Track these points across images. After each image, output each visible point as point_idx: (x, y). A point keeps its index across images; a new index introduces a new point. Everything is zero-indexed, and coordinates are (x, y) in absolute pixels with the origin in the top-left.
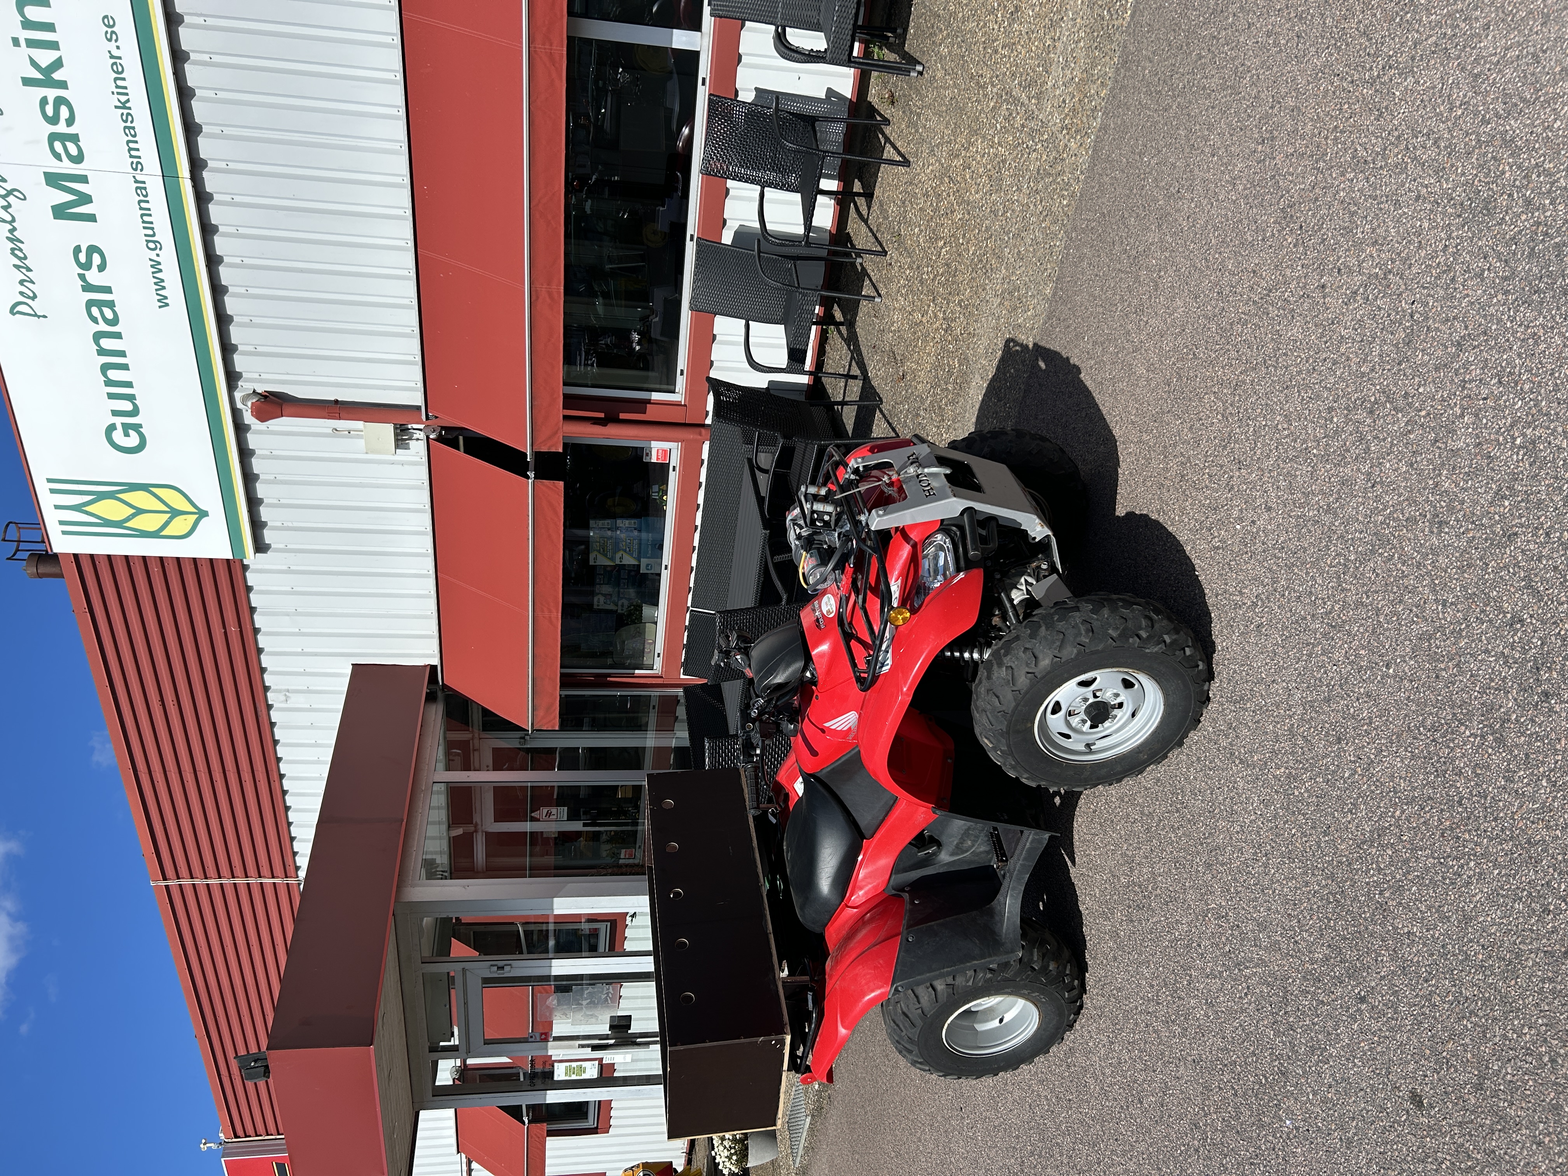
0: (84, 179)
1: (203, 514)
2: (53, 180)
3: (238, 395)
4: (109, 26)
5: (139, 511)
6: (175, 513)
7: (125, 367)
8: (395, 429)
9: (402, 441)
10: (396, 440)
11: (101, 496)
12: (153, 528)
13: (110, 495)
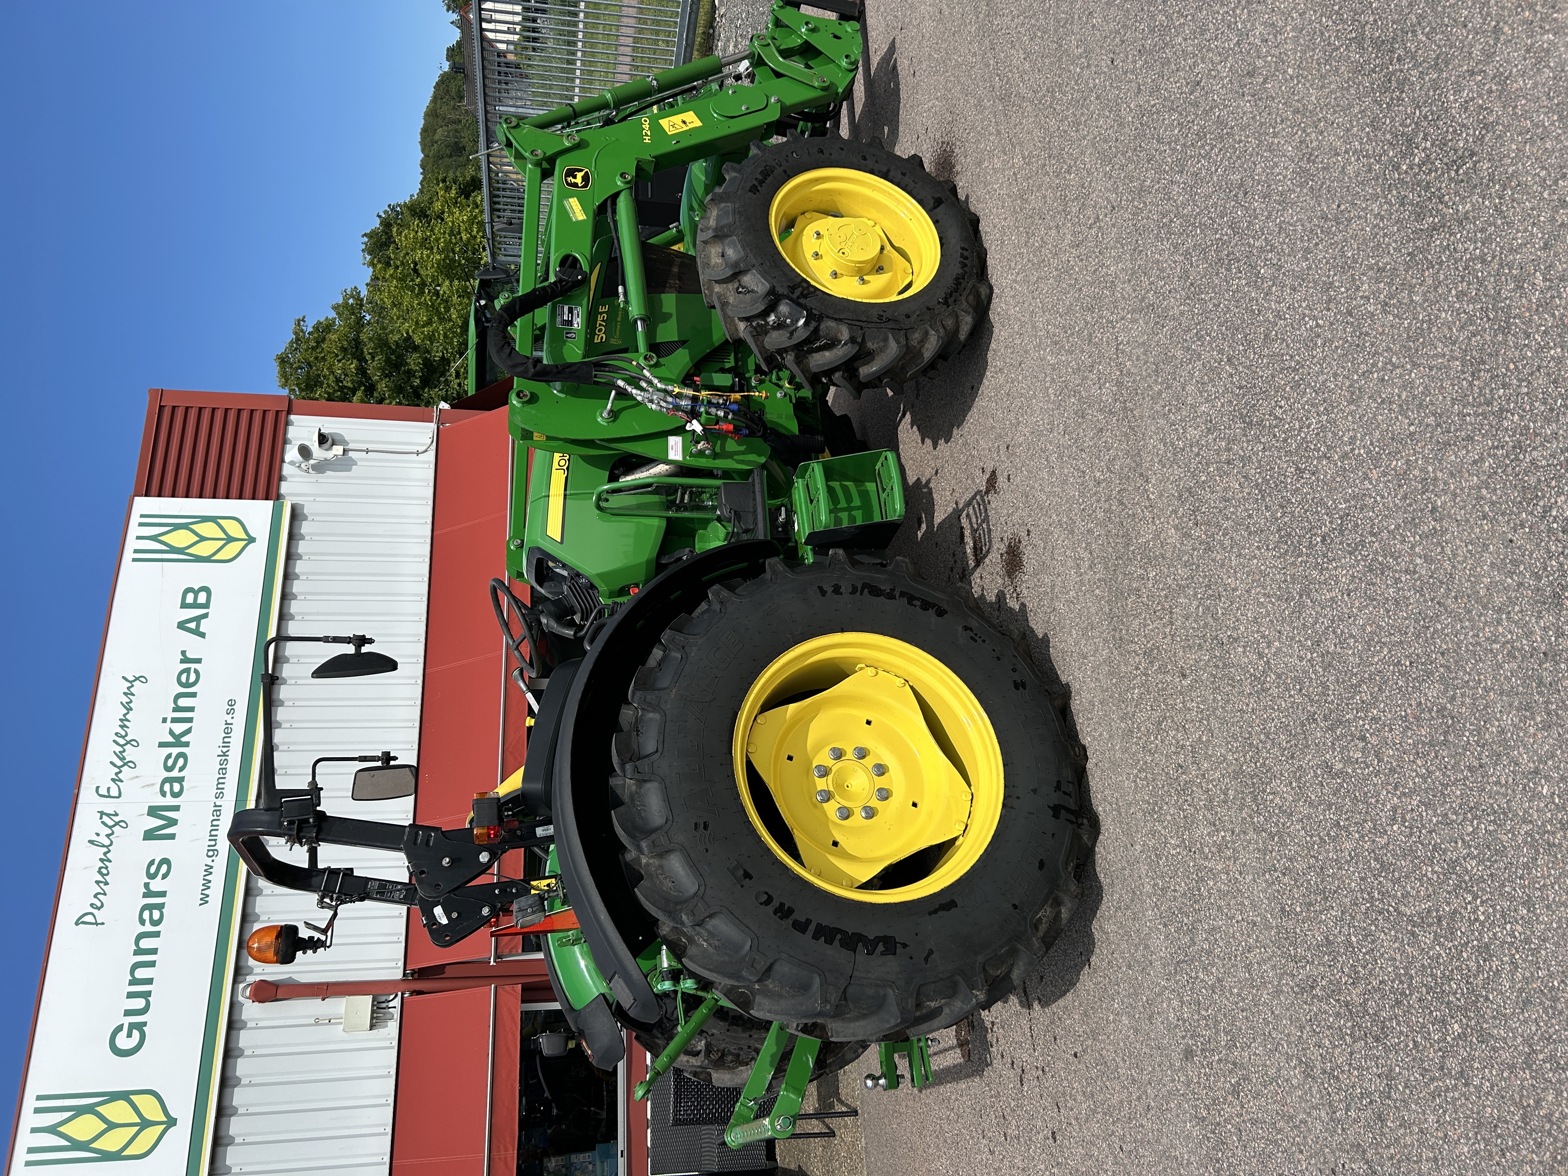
0: (176, 808)
1: (171, 1122)
2: (153, 811)
3: (241, 987)
4: (231, 705)
5: (111, 1126)
6: (145, 1124)
7: (152, 964)
8: (373, 1005)
9: (377, 1018)
10: (372, 1018)
11: (80, 1111)
12: (114, 1148)
13: (90, 1110)
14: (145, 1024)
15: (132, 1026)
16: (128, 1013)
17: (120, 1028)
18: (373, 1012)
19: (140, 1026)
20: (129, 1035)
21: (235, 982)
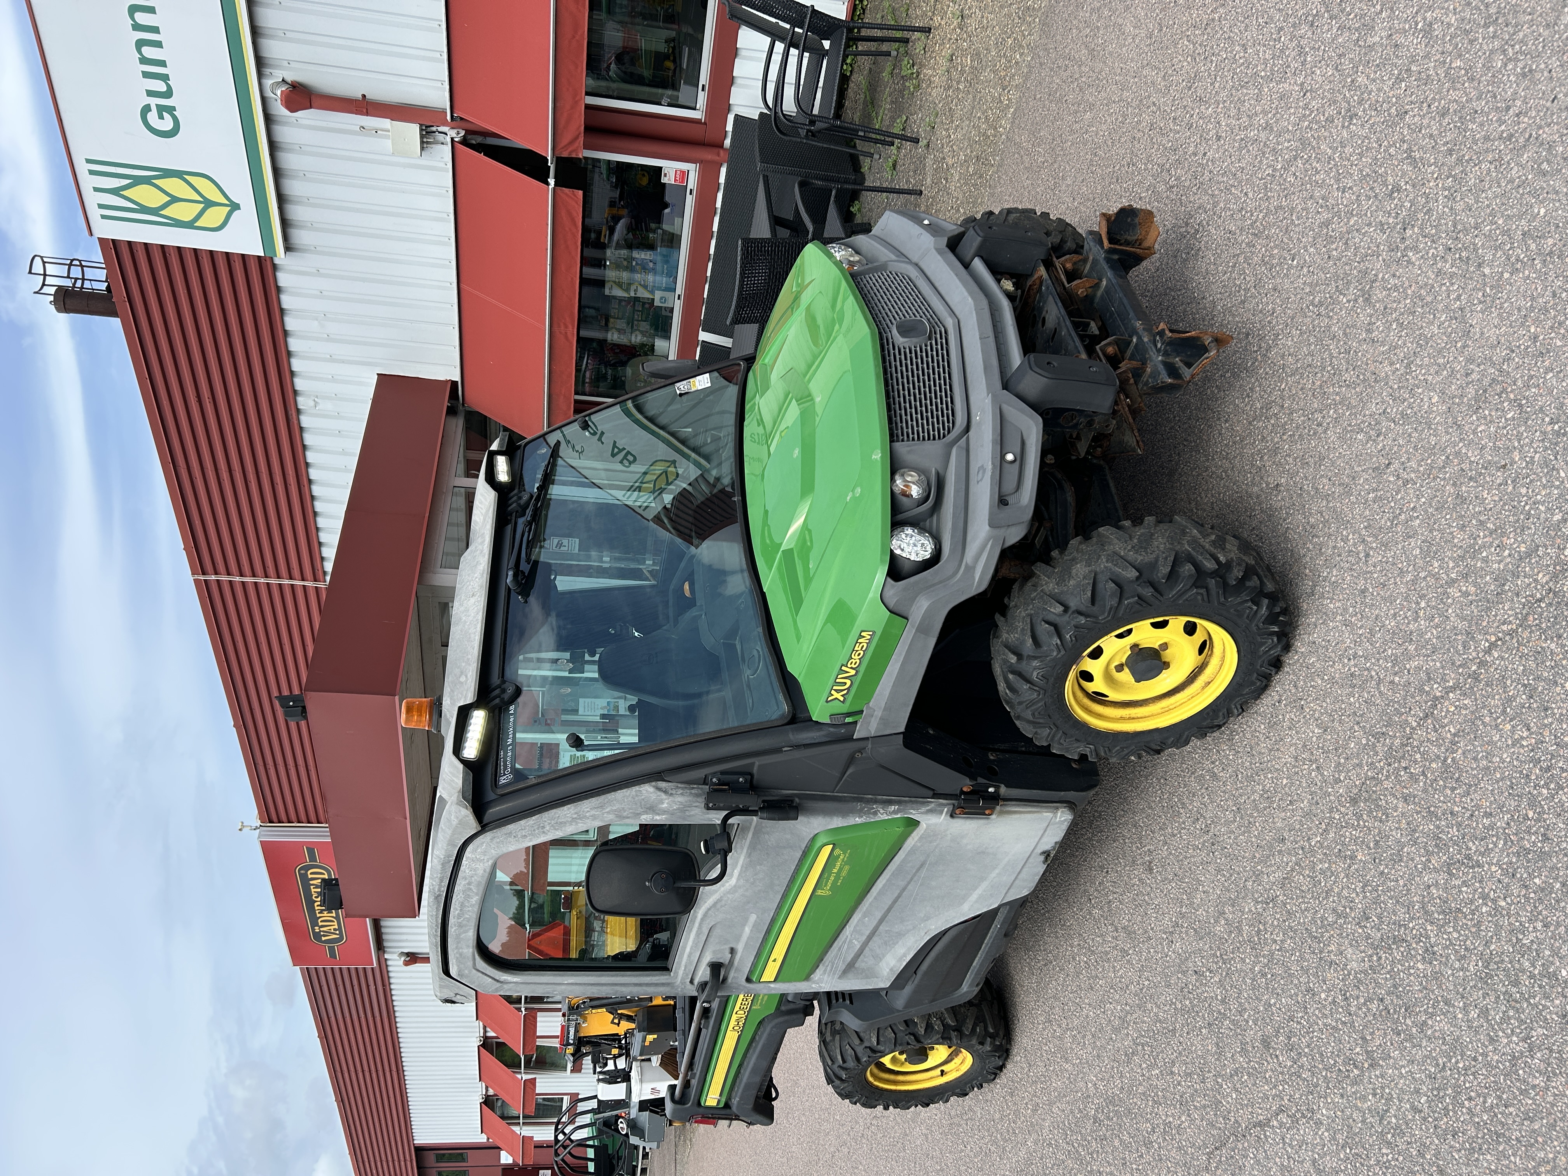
1: (235, 207)
3: (268, 83)
5: (174, 200)
6: (209, 204)
7: (158, 44)
8: (421, 130)
9: (427, 143)
10: (422, 142)
11: (138, 181)
12: (187, 218)
13: (147, 181)
14: (174, 108)
15: (161, 109)
16: (150, 93)
17: (146, 109)
18: (422, 137)
19: (171, 110)
20: (161, 117)
21: (260, 75)
